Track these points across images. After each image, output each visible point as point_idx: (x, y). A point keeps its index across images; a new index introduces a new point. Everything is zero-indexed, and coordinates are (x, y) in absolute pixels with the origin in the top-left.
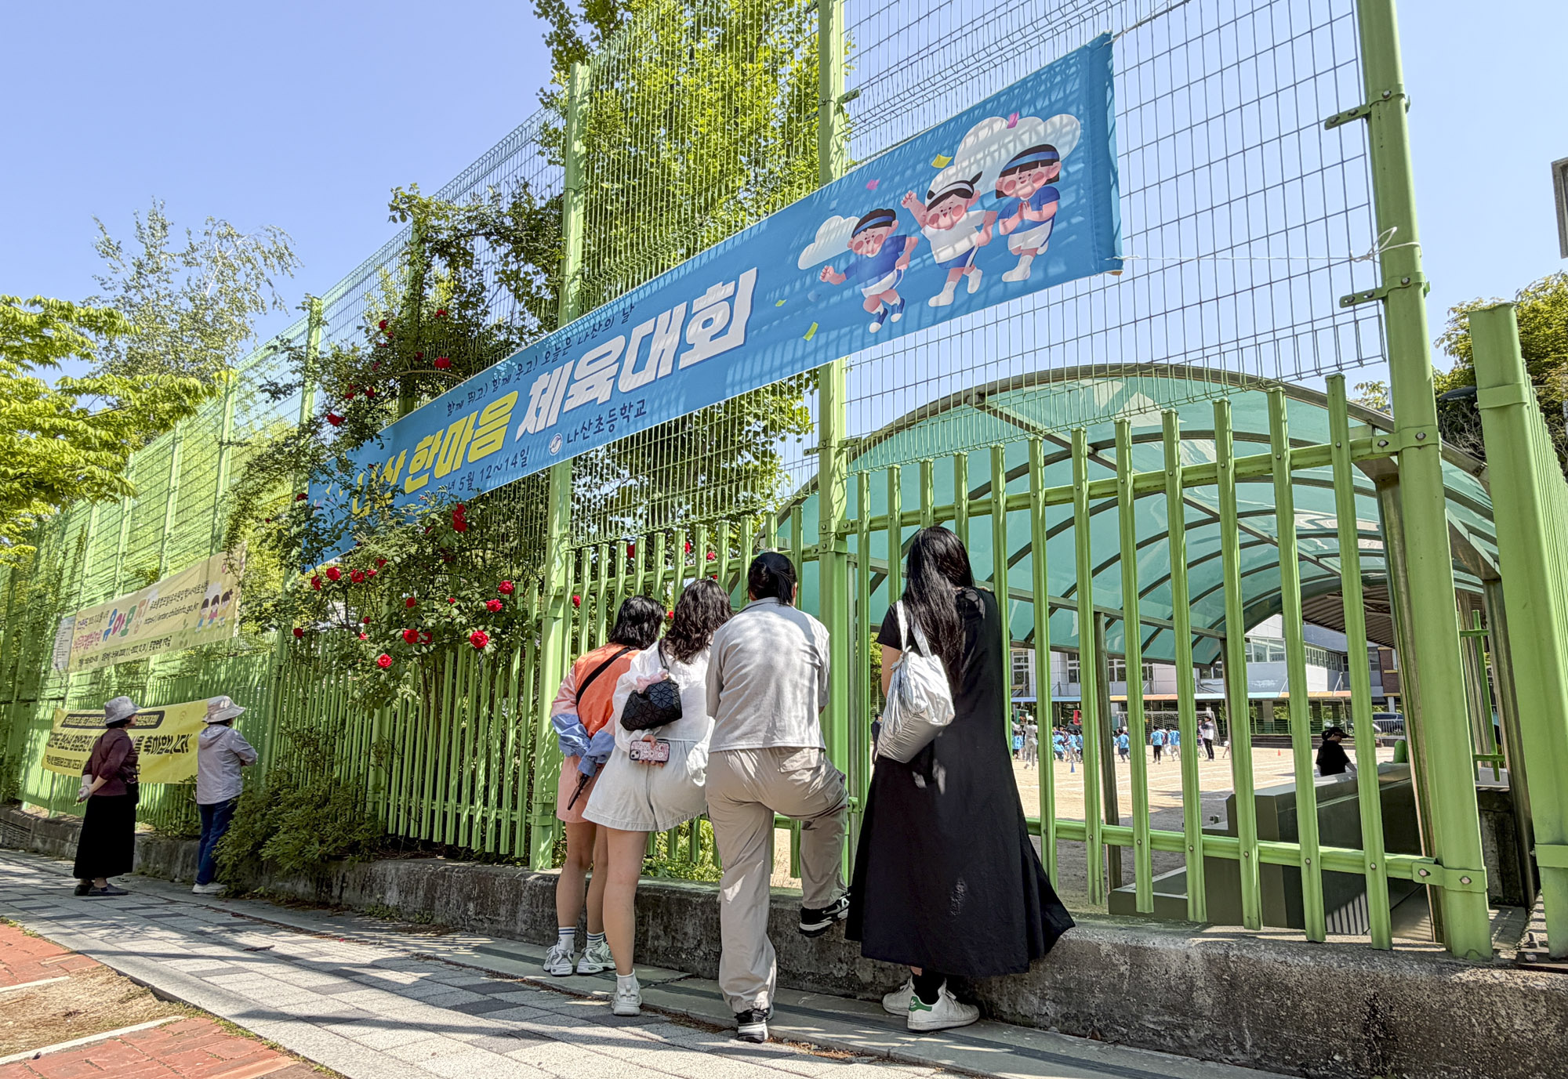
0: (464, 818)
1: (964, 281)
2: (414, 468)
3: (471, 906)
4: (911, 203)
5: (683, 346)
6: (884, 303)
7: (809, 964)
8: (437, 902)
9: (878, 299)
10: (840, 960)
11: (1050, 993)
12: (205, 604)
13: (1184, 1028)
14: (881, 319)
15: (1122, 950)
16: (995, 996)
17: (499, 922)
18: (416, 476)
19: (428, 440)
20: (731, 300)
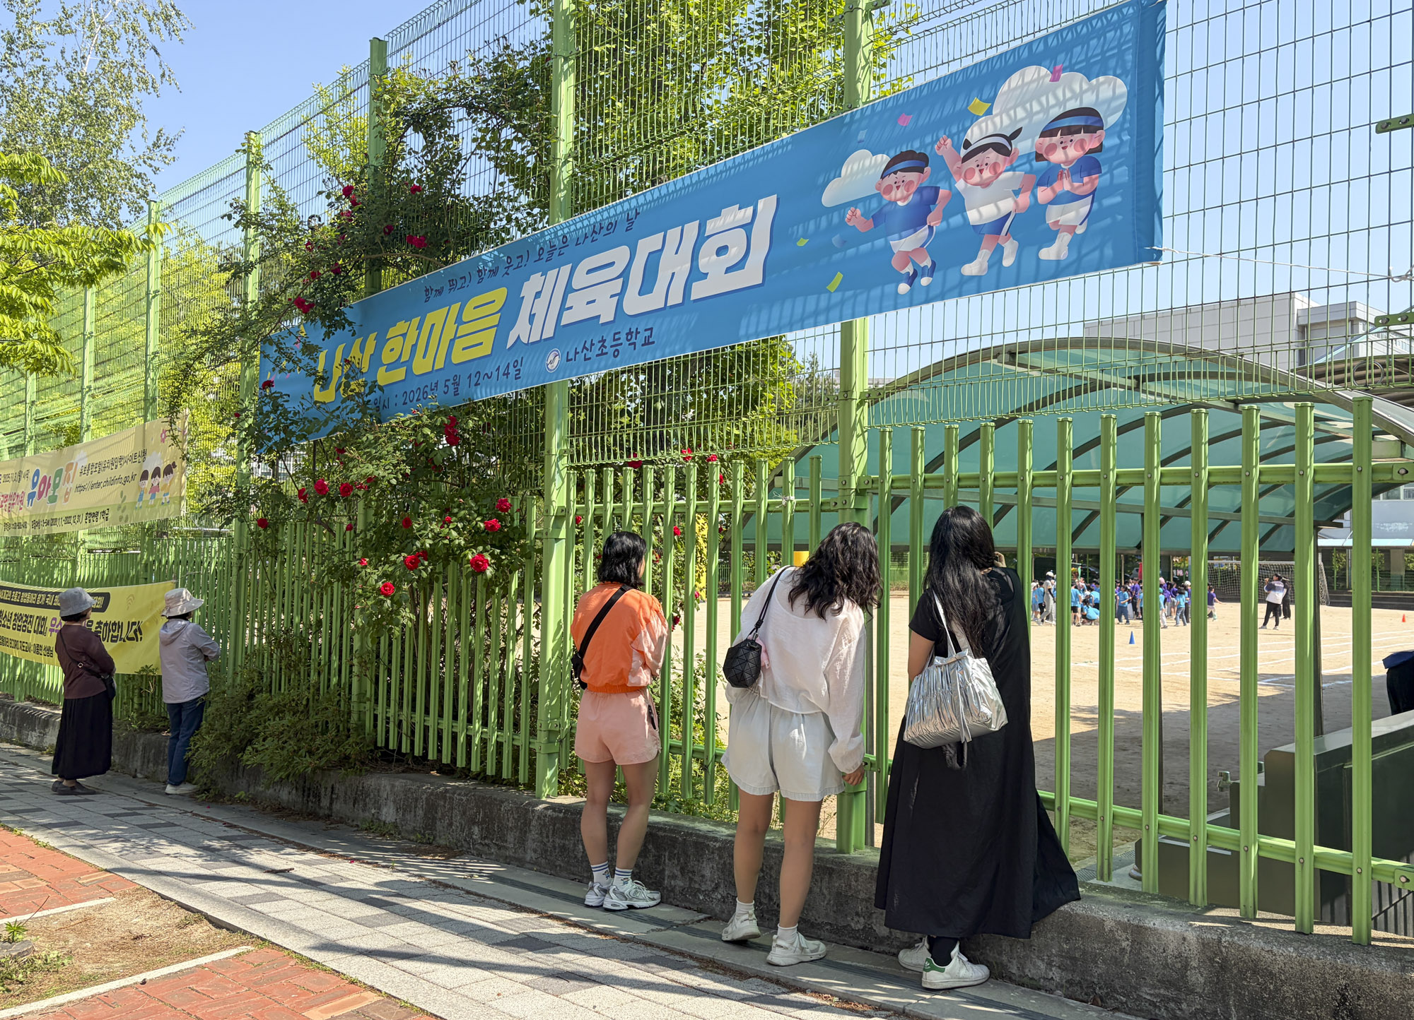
0: (462, 739)
1: (999, 251)
2: (387, 357)
3: (476, 830)
4: (945, 149)
5: (696, 274)
6: (914, 264)
7: (827, 915)
8: (438, 823)
9: (907, 257)
10: (857, 914)
11: (1056, 960)
12: (145, 476)
13: (1178, 1002)
14: (911, 279)
15: (1125, 927)
16: (1005, 958)
17: (507, 848)
18: (391, 367)
19: (401, 327)
20: (748, 227)
